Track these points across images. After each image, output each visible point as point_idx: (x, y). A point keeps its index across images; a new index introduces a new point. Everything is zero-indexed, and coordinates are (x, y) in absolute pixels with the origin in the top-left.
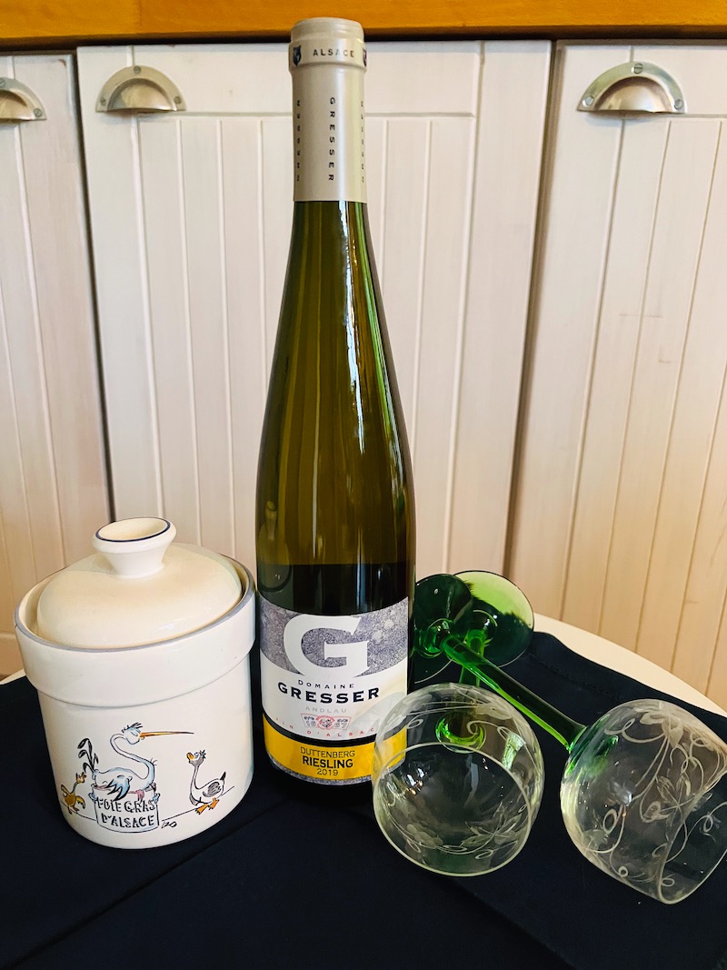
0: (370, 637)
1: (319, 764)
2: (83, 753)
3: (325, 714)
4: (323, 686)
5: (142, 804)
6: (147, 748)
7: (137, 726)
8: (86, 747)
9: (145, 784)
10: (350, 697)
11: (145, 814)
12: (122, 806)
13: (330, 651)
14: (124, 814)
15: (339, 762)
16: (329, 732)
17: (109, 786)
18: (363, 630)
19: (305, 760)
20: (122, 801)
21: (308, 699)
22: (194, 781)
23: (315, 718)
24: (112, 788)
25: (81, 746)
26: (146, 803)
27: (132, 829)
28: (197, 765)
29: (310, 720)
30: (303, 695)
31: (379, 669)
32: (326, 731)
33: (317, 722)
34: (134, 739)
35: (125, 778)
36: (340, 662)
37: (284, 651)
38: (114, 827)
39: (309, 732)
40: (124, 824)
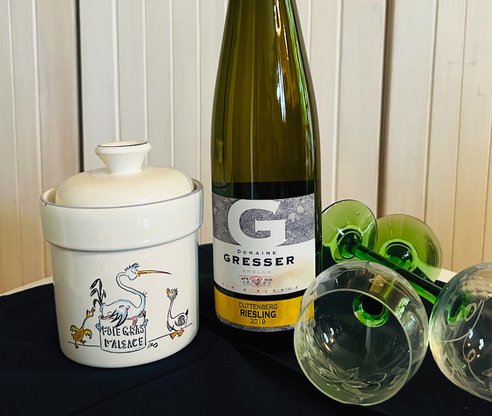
0: (287, 217)
1: (252, 315)
2: (94, 292)
3: (256, 274)
4: (254, 253)
5: (135, 329)
6: (141, 283)
7: (135, 265)
8: (97, 287)
9: (138, 311)
10: (274, 262)
11: (137, 337)
12: (121, 331)
13: (260, 226)
14: (122, 337)
15: (266, 313)
16: (259, 288)
17: (113, 315)
18: (282, 211)
19: (242, 312)
20: (121, 327)
21: (244, 264)
22: (170, 311)
23: (249, 278)
24: (115, 317)
25: (93, 286)
26: (138, 327)
27: (127, 350)
28: (172, 299)
29: (246, 280)
30: (241, 261)
31: (293, 243)
32: (257, 288)
33: (250, 281)
34: (133, 276)
35: (125, 308)
36: (266, 234)
37: (228, 229)
38: (114, 350)
39: (245, 290)
40: (121, 346)
